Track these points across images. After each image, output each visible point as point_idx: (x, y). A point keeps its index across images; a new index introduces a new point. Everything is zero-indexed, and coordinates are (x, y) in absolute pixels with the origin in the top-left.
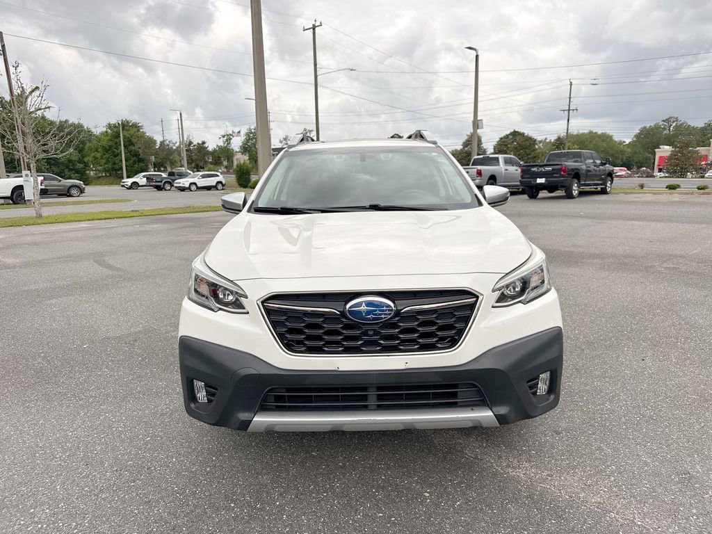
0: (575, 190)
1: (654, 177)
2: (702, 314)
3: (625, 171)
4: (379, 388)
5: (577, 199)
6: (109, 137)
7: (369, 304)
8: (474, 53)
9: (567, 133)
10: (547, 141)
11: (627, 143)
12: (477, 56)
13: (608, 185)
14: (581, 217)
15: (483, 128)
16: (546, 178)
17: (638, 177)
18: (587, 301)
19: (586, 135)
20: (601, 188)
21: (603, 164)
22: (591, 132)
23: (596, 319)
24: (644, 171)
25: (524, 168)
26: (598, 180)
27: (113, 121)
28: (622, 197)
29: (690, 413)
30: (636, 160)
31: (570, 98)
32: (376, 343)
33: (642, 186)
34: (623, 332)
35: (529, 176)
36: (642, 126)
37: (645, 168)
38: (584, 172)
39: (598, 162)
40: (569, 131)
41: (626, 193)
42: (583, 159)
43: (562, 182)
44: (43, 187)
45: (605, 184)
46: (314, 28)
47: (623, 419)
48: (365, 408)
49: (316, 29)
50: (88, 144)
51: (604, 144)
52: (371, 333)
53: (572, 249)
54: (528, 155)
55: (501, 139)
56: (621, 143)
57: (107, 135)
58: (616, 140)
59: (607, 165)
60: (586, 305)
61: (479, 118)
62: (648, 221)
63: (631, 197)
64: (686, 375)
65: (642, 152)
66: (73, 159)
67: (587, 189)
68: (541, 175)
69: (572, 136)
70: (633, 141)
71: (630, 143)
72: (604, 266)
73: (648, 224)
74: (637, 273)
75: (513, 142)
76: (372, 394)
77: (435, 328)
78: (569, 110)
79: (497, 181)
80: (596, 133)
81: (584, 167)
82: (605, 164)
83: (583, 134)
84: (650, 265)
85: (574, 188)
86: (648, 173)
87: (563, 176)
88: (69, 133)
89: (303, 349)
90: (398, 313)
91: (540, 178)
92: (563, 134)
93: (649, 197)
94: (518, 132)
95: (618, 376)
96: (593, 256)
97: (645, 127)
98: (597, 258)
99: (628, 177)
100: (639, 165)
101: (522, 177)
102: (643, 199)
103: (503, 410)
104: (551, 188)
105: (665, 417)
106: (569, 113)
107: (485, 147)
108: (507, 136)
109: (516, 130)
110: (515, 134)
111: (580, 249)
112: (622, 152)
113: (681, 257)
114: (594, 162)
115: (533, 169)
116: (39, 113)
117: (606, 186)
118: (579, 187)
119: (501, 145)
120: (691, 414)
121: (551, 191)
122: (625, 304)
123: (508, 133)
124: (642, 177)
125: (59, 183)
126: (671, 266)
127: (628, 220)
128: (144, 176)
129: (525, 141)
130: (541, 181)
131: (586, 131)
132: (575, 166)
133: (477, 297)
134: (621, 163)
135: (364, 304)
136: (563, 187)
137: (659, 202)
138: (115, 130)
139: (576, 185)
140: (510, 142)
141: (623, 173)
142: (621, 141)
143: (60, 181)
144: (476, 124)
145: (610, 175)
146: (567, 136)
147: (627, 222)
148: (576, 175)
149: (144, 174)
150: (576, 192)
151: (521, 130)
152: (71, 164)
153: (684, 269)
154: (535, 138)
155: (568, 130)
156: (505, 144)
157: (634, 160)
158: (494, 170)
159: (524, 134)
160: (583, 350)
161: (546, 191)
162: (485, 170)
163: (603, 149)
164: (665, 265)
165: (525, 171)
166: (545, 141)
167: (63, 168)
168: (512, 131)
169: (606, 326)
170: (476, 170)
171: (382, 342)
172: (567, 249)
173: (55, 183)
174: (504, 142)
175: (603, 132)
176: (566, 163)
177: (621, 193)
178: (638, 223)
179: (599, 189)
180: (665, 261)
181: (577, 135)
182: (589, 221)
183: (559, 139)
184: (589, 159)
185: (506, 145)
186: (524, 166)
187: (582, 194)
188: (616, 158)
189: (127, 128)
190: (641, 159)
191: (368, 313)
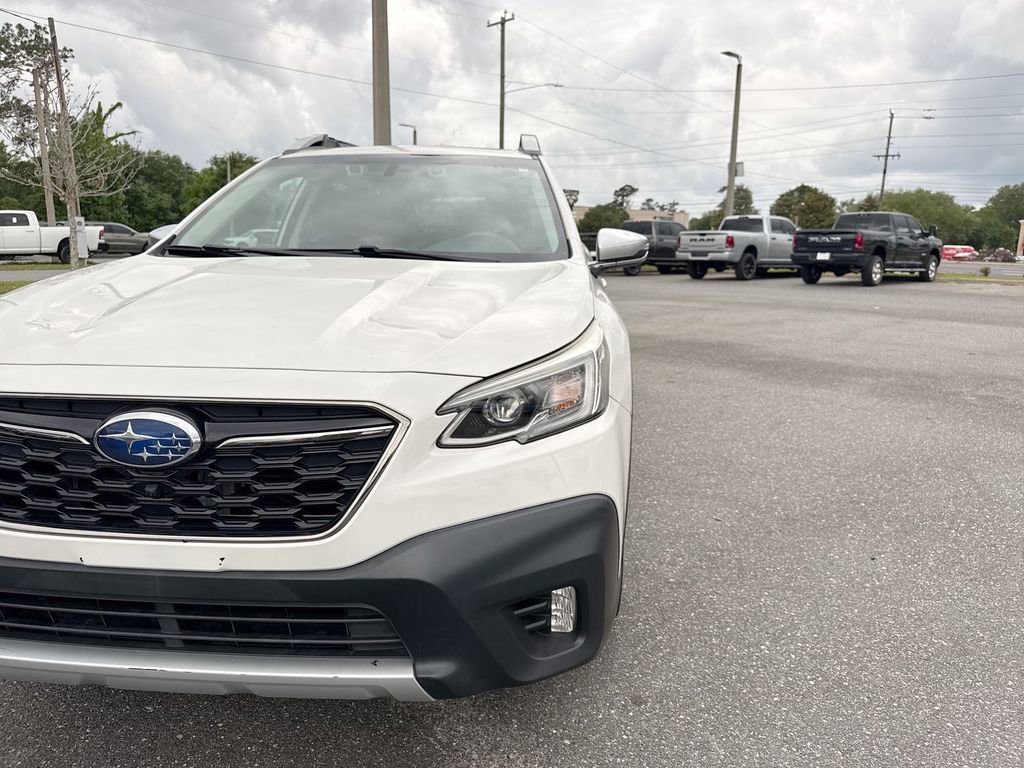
0: (876, 273)
1: (1015, 261)
2: (1015, 479)
3: (970, 251)
4: (180, 608)
5: (879, 287)
6: (214, 177)
7: (139, 425)
8: (735, 61)
9: (882, 191)
10: (855, 203)
11: (978, 209)
12: (739, 66)
13: (932, 268)
14: (875, 312)
15: (743, 175)
16: (832, 252)
17: (990, 261)
18: (819, 446)
19: (912, 195)
20: (920, 272)
21: (924, 235)
22: (920, 191)
23: (821, 476)
24: (1000, 254)
25: (801, 236)
26: (916, 260)
27: (221, 155)
28: (954, 287)
29: (923, 677)
30: (990, 235)
31: (889, 138)
32: (162, 511)
33: (986, 272)
34: (858, 503)
35: (804, 249)
36: (1004, 185)
37: (1002, 249)
38: (894, 246)
39: (918, 232)
40: (886, 188)
41: (960, 282)
42: (891, 227)
43: (856, 260)
44: (103, 241)
45: (926, 265)
46: (503, 22)
47: (781, 683)
48: (158, 645)
49: (507, 24)
50: (186, 186)
51: (940, 210)
52: (151, 489)
53: (836, 360)
54: (820, 221)
55: (782, 196)
56: (968, 209)
57: (212, 174)
58: (961, 204)
59: (932, 237)
60: (814, 452)
61: (738, 160)
62: (981, 322)
63: (966, 288)
64: (942, 594)
65: (1000, 224)
66: (165, 206)
67: (898, 272)
68: (823, 248)
69: (891, 195)
70: (988, 207)
71: (982, 209)
72: (876, 388)
73: (977, 327)
74: (927, 402)
75: (800, 202)
76: (168, 618)
77: (293, 485)
78: (887, 156)
79: (759, 255)
80: (928, 192)
81: (893, 238)
82: (927, 235)
83: (907, 194)
84: (953, 390)
85: (875, 270)
86: (1006, 255)
87: (859, 251)
88: (124, 162)
89: (20, 513)
90: (207, 449)
91: (822, 252)
92: (876, 193)
93: (995, 289)
94: (807, 187)
95: (812, 588)
96: (863, 372)
97: (1007, 187)
98: (869, 375)
99: (974, 260)
100: (995, 243)
101: (795, 250)
102: (984, 291)
103: (440, 669)
104: (839, 268)
105: (868, 682)
106: (886, 160)
107: (756, 208)
108: (791, 193)
109: (806, 184)
110: (803, 189)
111: (849, 360)
112: (968, 222)
113: (1013, 379)
114: (911, 231)
115: (812, 239)
116: (120, 139)
117: (928, 269)
118: (883, 268)
119: (781, 206)
120: (924, 681)
121: (838, 274)
122: (885, 453)
123: (793, 187)
124: (996, 261)
125: (132, 238)
126: (991, 393)
127: (947, 320)
128: (256, 235)
129: (817, 200)
130: (823, 256)
131: (913, 189)
132: (879, 236)
133: (396, 423)
134: (967, 240)
135: (130, 426)
136: (857, 267)
137: (1006, 297)
138: (223, 166)
139: (878, 265)
140: (796, 201)
141: (966, 254)
142: (967, 207)
143: (133, 234)
144: (734, 168)
145: (936, 253)
146: (882, 195)
147: (942, 323)
148: (880, 250)
149: (256, 231)
150: (878, 276)
151: (813, 185)
152: (161, 214)
153: (1010, 399)
154: (833, 196)
155: (883, 186)
156: (787, 203)
157: (986, 235)
158: (755, 239)
159: (816, 190)
160: (770, 533)
161: (832, 274)
162: (742, 238)
163: (937, 217)
164: (982, 392)
165: (800, 242)
166: (851, 203)
167: (151, 218)
168: (799, 185)
169: (833, 491)
170: (724, 237)
171: (177, 510)
172: (827, 359)
173: (126, 236)
174: (786, 200)
175: (940, 190)
176: (864, 231)
177: (951, 281)
178: (961, 325)
179: (917, 274)
180: (982, 386)
181: (898, 195)
182: (882, 319)
183: (869, 199)
184: (904, 227)
185: (789, 206)
186: (799, 233)
187: (887, 280)
188: (957, 231)
189: (240, 164)
190: (997, 235)
191: (139, 446)
